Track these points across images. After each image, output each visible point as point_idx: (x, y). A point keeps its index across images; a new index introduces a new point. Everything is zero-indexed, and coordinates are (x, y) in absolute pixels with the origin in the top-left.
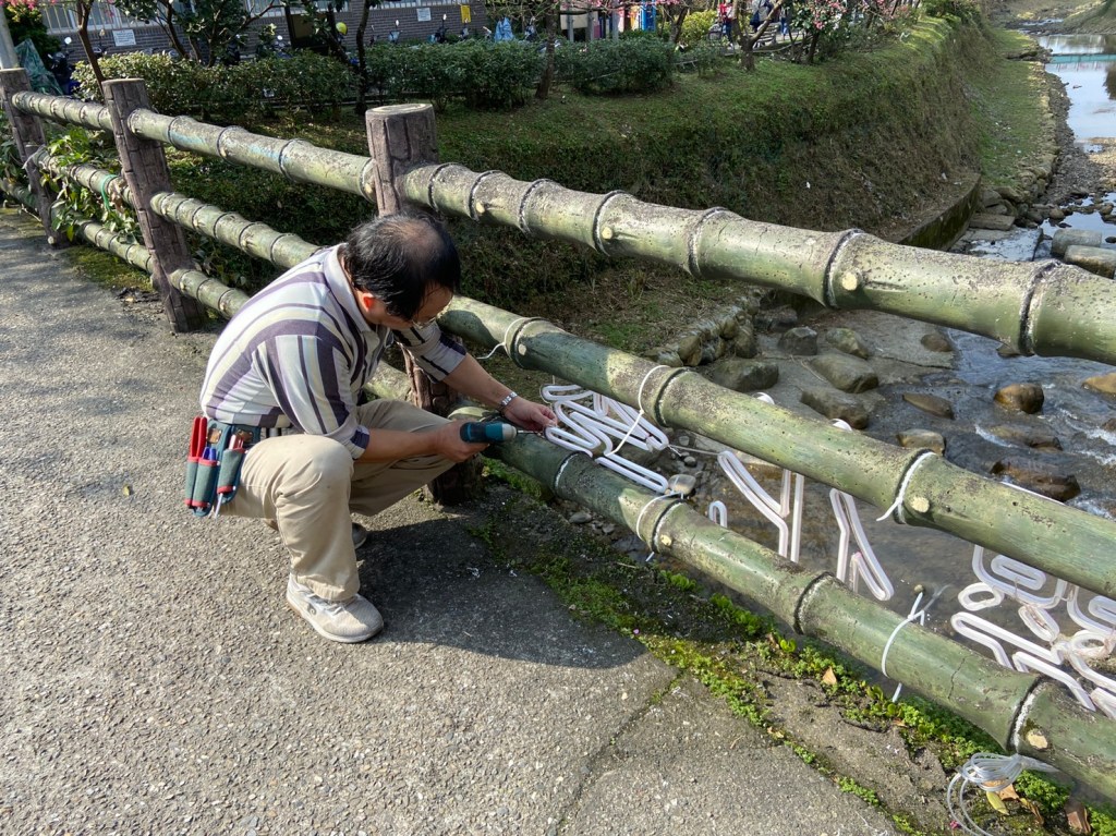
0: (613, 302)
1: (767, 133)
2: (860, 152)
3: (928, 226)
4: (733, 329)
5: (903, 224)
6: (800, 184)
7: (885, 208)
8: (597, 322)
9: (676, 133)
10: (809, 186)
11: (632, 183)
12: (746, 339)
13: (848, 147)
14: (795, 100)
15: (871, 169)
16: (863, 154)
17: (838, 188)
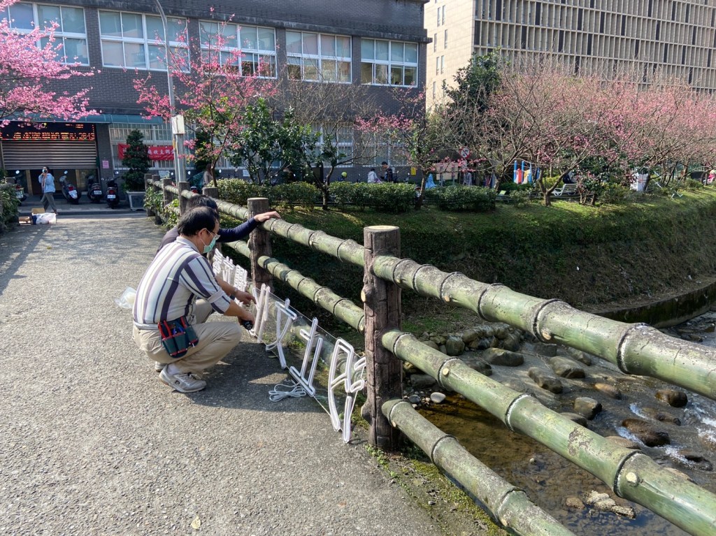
0: (436, 310)
1: (551, 238)
2: (621, 255)
3: (664, 302)
4: (503, 333)
5: (647, 299)
6: (572, 267)
7: (634, 289)
8: (423, 317)
9: (490, 232)
10: (578, 269)
11: (459, 253)
12: (511, 341)
13: (611, 252)
14: (572, 222)
15: (627, 266)
16: (622, 257)
17: (600, 273)
